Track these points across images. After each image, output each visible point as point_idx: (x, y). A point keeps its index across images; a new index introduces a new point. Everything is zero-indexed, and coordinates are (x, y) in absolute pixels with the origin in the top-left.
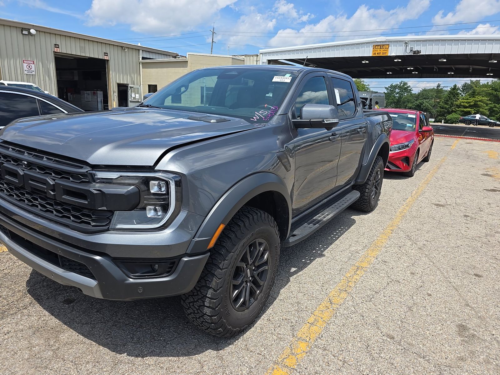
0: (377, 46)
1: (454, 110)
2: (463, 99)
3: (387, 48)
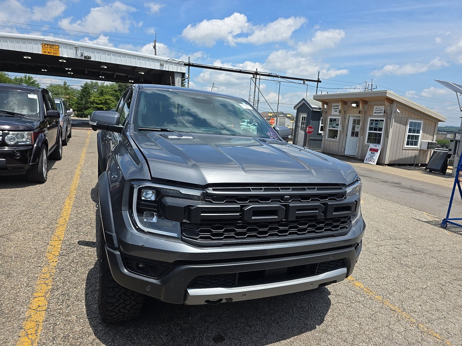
0: (46, 45)
1: (89, 106)
2: (95, 97)
3: (57, 49)
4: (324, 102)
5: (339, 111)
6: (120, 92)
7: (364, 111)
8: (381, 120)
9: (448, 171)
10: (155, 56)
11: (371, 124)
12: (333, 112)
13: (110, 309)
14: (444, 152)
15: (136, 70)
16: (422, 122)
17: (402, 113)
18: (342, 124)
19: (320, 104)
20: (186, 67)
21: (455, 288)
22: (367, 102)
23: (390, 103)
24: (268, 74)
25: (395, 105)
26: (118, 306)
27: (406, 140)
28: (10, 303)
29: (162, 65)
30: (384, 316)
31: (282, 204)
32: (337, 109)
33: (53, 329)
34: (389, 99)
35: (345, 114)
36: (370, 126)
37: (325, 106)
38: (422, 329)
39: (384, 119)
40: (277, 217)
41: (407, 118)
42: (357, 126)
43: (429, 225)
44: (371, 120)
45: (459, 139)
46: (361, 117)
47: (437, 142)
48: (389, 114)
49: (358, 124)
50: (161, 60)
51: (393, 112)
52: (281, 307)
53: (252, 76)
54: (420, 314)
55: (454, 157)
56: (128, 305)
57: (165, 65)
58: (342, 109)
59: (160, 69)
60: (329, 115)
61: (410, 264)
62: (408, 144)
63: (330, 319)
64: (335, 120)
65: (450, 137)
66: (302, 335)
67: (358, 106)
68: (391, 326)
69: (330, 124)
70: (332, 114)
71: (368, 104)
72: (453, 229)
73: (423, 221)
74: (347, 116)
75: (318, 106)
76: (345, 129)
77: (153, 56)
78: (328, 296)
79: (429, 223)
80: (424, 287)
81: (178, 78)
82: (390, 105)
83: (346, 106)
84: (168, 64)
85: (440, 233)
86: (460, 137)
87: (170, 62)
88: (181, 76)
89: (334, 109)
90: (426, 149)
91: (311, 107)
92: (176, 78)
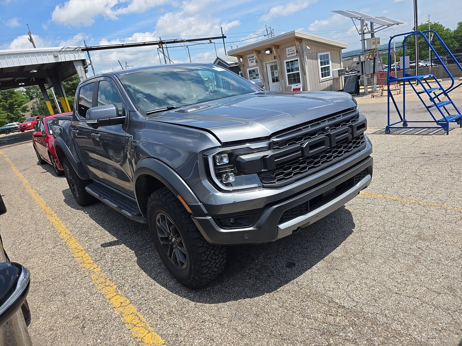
4: (239, 56)
5: (256, 61)
6: (6, 101)
7: (278, 56)
8: (295, 61)
9: (361, 91)
10: (35, 49)
11: (288, 66)
12: (250, 64)
13: (205, 271)
14: (354, 75)
15: (24, 70)
16: (329, 53)
17: (311, 49)
18: (261, 73)
19: (235, 59)
20: (84, 53)
21: (425, 171)
22: (279, 46)
23: (299, 42)
24: (173, 41)
25: (304, 42)
26: (211, 267)
27: (321, 73)
28: (91, 312)
29: (56, 57)
30: (392, 206)
31: (325, 134)
32: (253, 59)
33: (152, 312)
34: (298, 38)
35: (261, 62)
36: (288, 69)
37: (241, 59)
38: (423, 205)
39: (298, 58)
40: (325, 146)
41: (316, 52)
42: (275, 71)
43: (377, 135)
44: (286, 62)
45: (364, 60)
46: (277, 61)
47: (344, 68)
48: (301, 53)
49: (276, 69)
50: (53, 52)
51: (304, 50)
52: (318, 228)
53: (157, 46)
54: (414, 196)
55: (363, 77)
56: (218, 263)
57: (59, 56)
58: (258, 59)
59: (55, 62)
60: (246, 67)
61: (384, 166)
62: (322, 77)
63: (358, 222)
64: (254, 71)
65: (356, 60)
66: (347, 239)
67: (271, 52)
68: (401, 210)
69: (250, 76)
70: (249, 66)
71: (280, 48)
72: (395, 133)
73: (370, 134)
74: (264, 64)
75: (234, 62)
76: (266, 77)
77: (33, 49)
78: (345, 208)
79: (375, 134)
80: (404, 177)
81: (79, 67)
82: (300, 43)
83: (260, 55)
84: (63, 54)
85: (388, 138)
86: (364, 58)
87: (64, 51)
88: (81, 63)
89: (249, 60)
90: (338, 77)
91: (228, 64)
92: (77, 67)
